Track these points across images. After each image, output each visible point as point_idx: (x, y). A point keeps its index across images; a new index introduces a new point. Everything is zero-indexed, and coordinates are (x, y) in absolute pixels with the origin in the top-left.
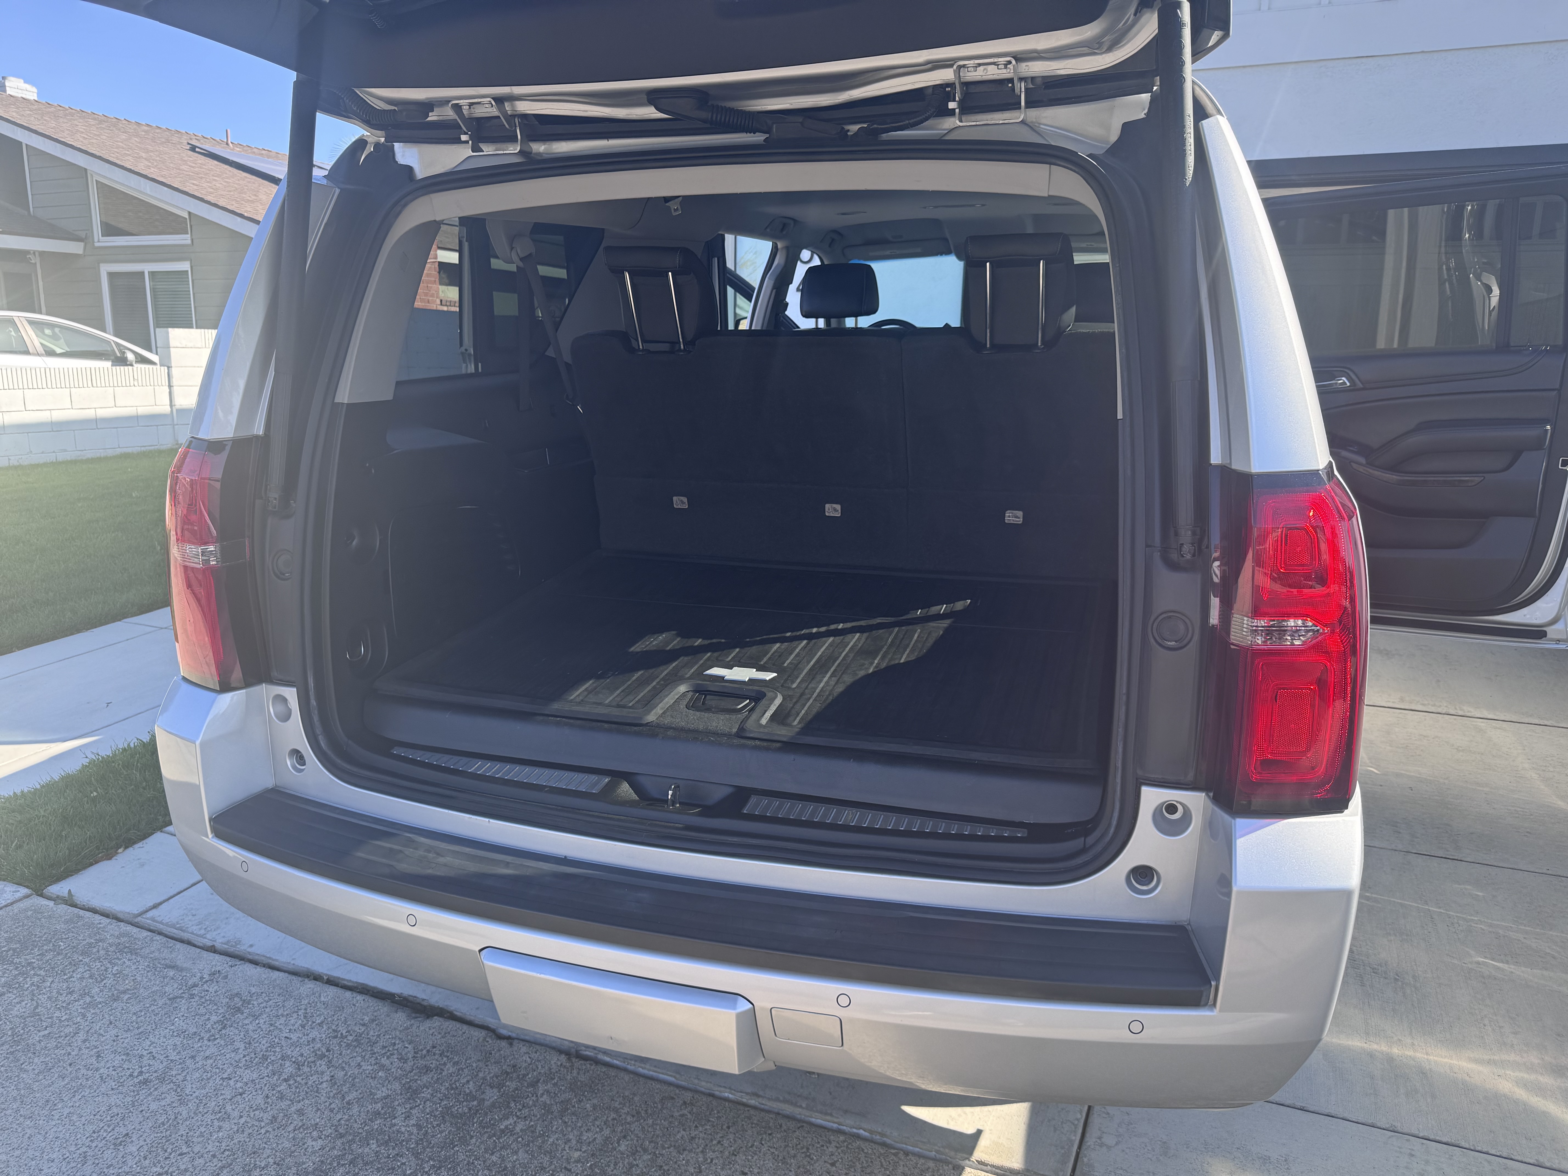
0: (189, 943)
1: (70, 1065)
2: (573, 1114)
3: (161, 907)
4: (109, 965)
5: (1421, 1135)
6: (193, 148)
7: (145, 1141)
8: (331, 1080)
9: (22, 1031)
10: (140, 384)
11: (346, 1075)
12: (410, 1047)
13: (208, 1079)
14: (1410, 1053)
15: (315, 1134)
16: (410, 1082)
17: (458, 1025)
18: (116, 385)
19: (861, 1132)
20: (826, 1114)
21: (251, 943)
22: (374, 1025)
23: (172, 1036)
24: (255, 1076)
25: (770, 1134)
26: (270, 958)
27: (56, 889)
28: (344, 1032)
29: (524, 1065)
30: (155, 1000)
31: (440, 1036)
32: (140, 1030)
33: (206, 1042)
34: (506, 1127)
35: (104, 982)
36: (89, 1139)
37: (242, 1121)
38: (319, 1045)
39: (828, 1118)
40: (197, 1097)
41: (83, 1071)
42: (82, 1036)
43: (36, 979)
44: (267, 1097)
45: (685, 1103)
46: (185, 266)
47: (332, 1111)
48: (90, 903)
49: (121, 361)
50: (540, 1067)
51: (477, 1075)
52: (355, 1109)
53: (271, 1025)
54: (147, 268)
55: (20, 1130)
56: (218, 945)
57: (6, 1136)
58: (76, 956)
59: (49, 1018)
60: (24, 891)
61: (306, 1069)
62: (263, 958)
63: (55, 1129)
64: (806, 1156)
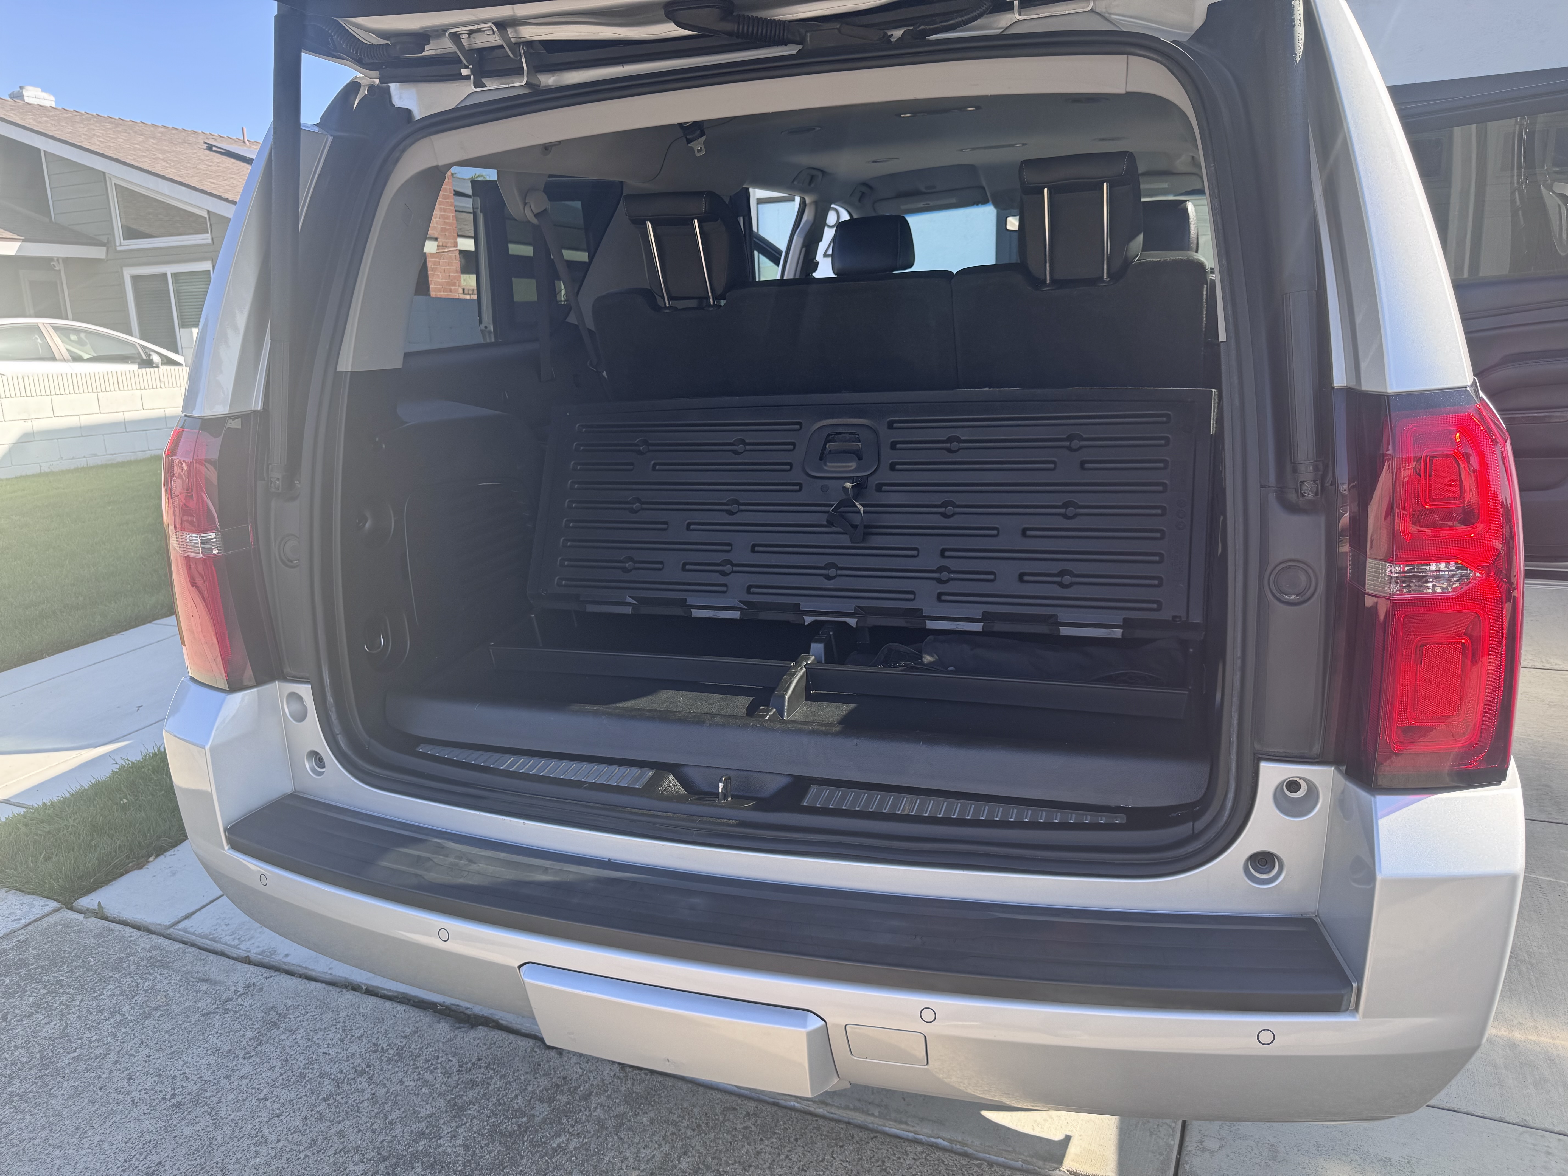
0: (223, 954)
1: (101, 1089)
2: (629, 1129)
3: (193, 917)
4: (140, 980)
5: (1556, 1130)
6: (210, 148)
7: (179, 1169)
8: (372, 1098)
9: (51, 1054)
10: (167, 386)
11: (387, 1092)
12: (454, 1060)
13: (244, 1100)
15: (357, 1157)
16: (455, 1098)
17: (504, 1035)
18: (142, 387)
19: (940, 1141)
20: (901, 1122)
21: (286, 953)
22: (416, 1037)
23: (206, 1054)
24: (293, 1095)
25: (841, 1147)
26: (306, 968)
27: (86, 902)
28: (385, 1046)
29: (575, 1076)
30: (188, 1017)
31: (485, 1047)
32: (173, 1049)
33: (241, 1060)
34: (559, 1145)
35: (135, 998)
36: (120, 1169)
37: (280, 1145)
38: (359, 1061)
39: (903, 1126)
40: (232, 1120)
41: (114, 1095)
42: (112, 1057)
43: (65, 998)
44: (306, 1118)
45: (748, 1114)
46: (206, 266)
47: (373, 1132)
48: (121, 915)
49: (147, 363)
50: (592, 1079)
51: (526, 1089)
52: (398, 1130)
53: (309, 1040)
54: (169, 270)
55: (48, 1160)
56: (252, 956)
57: (34, 1167)
58: (106, 972)
59: (78, 1039)
60: (53, 905)
61: (346, 1087)
62: (299, 968)
63: (85, 1159)
64: (882, 1170)
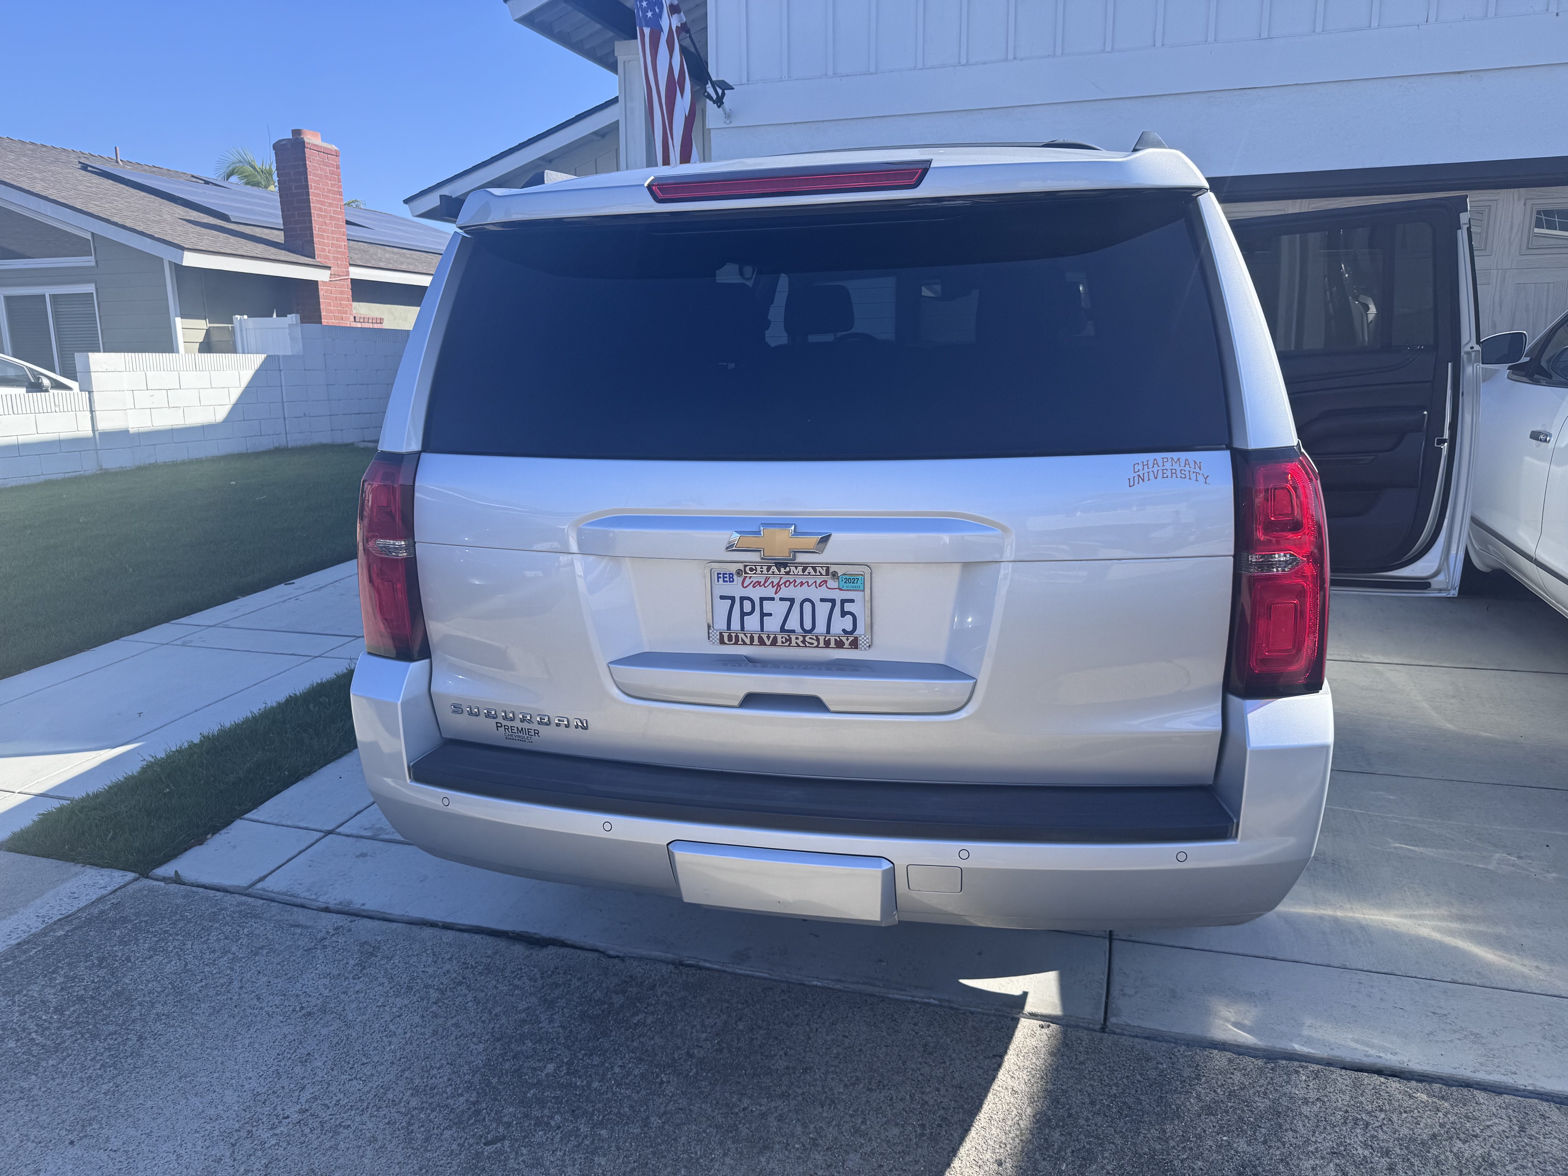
0: (303, 906)
1: (236, 1007)
2: (692, 1007)
3: (267, 879)
4: (238, 928)
5: (1365, 969)
6: (85, 167)
7: (327, 1057)
8: (475, 1000)
9: (180, 985)
10: (62, 410)
11: (486, 995)
12: (535, 970)
13: (365, 1008)
14: (1350, 914)
15: (475, 1040)
16: (544, 996)
17: (573, 950)
18: (37, 411)
19: (932, 1001)
20: (901, 990)
21: (362, 902)
22: (498, 956)
23: (319, 978)
24: (406, 1002)
25: (859, 1008)
26: (384, 913)
27: (160, 871)
28: (473, 964)
29: (639, 975)
30: (293, 953)
31: (558, 960)
32: (289, 976)
33: (352, 981)
34: (638, 1021)
35: (240, 941)
36: (276, 1060)
37: (408, 1035)
38: (455, 975)
39: (903, 993)
40: (361, 1022)
41: (249, 1011)
42: (236, 984)
43: (176, 943)
44: (423, 1016)
45: (783, 991)
46: (90, 288)
47: (484, 1022)
48: (199, 881)
49: (35, 386)
50: (653, 975)
51: (601, 986)
52: (504, 1020)
53: (406, 963)
54: (48, 291)
55: (210, 1058)
56: (331, 906)
57: (200, 1064)
58: (205, 923)
59: (201, 973)
60: (131, 876)
61: (449, 993)
62: (378, 913)
63: (242, 1055)
64: (892, 1021)
